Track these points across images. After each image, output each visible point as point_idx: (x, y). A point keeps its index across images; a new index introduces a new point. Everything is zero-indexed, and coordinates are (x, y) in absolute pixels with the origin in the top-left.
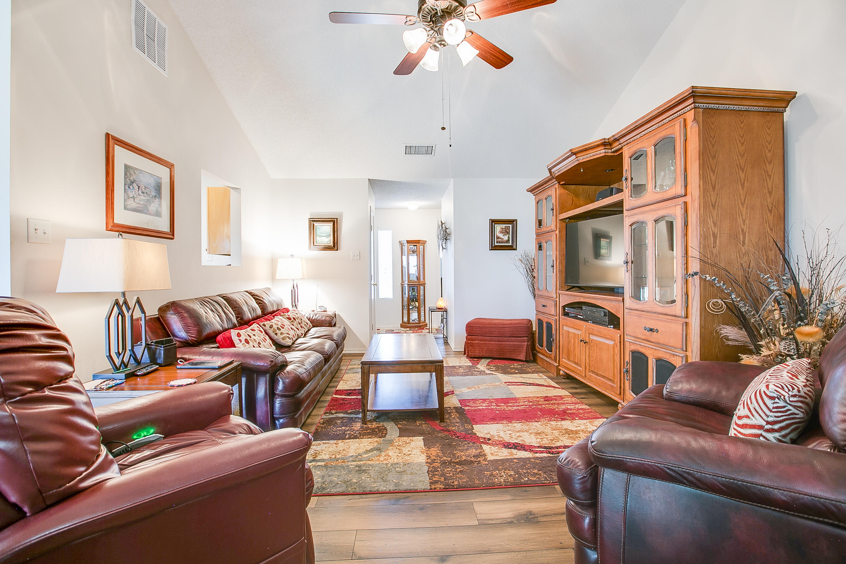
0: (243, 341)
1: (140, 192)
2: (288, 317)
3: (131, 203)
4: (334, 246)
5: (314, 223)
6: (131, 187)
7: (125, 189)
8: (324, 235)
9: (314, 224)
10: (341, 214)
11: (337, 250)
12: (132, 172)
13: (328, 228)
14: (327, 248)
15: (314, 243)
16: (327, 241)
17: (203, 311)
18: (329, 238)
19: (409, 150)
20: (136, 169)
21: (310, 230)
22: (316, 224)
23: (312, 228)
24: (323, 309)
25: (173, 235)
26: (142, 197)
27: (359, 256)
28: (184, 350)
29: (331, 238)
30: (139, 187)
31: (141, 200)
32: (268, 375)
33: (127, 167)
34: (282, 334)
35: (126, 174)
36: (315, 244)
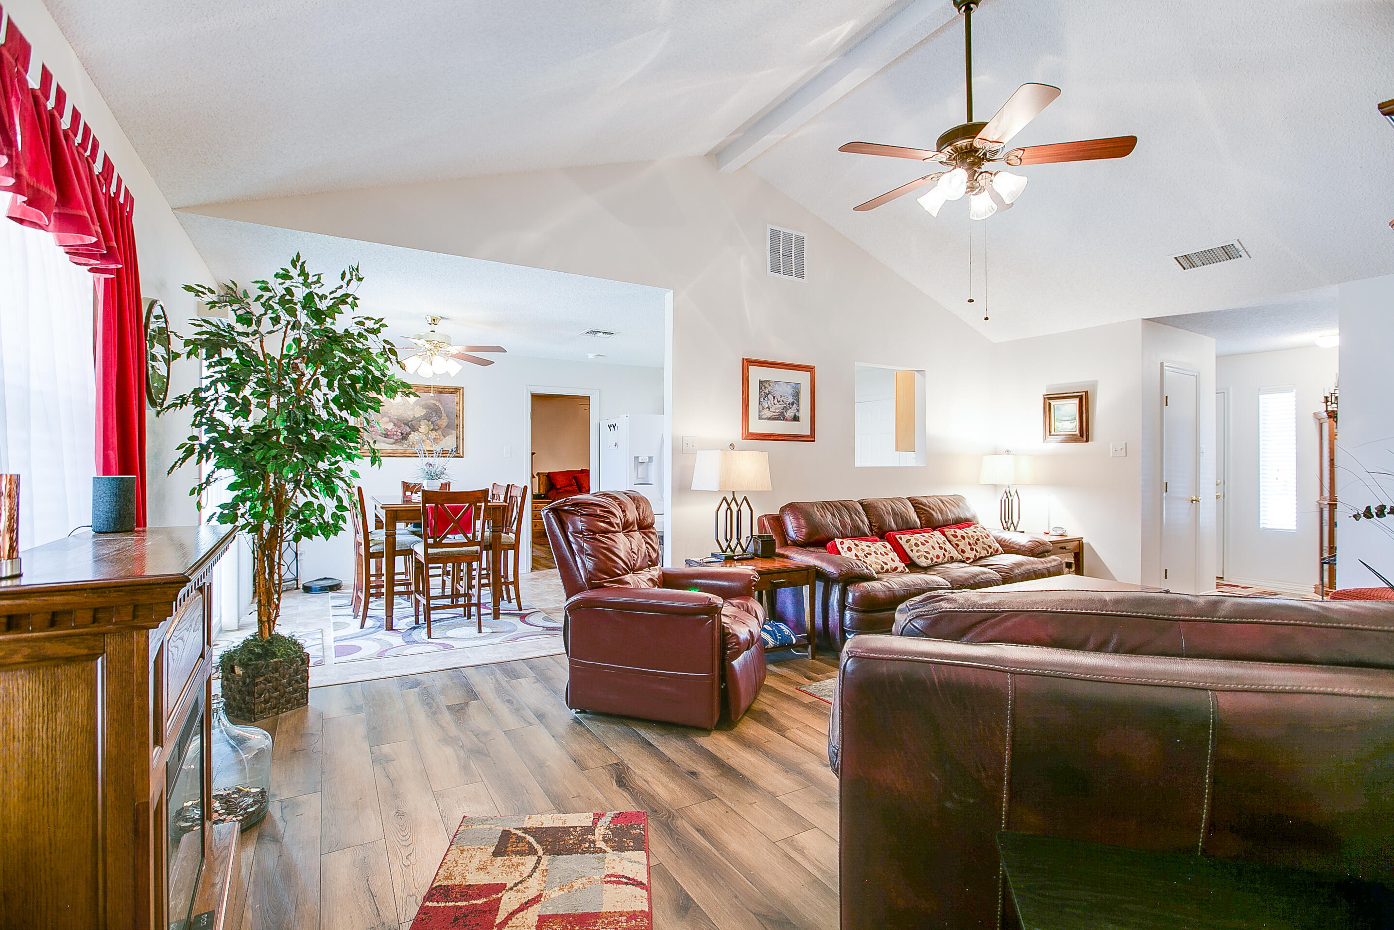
0: (845, 549)
1: (776, 402)
2: (954, 533)
3: (767, 413)
4: (1084, 434)
5: (1050, 401)
6: (766, 399)
7: (760, 402)
8: (1068, 419)
9: (1050, 404)
10: (1094, 385)
11: (1087, 441)
12: (767, 385)
13: (1072, 406)
14: (1072, 439)
15: (1050, 432)
16: (1071, 428)
17: (817, 514)
18: (1075, 424)
19: (1187, 261)
20: (771, 382)
21: (1045, 412)
22: (1053, 403)
23: (1048, 409)
24: (1060, 532)
25: (814, 437)
26: (778, 406)
27: (1124, 450)
28: (795, 549)
29: (1077, 423)
30: (774, 398)
31: (776, 409)
32: (841, 584)
33: (761, 382)
34: (918, 551)
35: (760, 388)
36: (1053, 433)
